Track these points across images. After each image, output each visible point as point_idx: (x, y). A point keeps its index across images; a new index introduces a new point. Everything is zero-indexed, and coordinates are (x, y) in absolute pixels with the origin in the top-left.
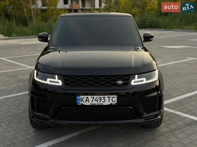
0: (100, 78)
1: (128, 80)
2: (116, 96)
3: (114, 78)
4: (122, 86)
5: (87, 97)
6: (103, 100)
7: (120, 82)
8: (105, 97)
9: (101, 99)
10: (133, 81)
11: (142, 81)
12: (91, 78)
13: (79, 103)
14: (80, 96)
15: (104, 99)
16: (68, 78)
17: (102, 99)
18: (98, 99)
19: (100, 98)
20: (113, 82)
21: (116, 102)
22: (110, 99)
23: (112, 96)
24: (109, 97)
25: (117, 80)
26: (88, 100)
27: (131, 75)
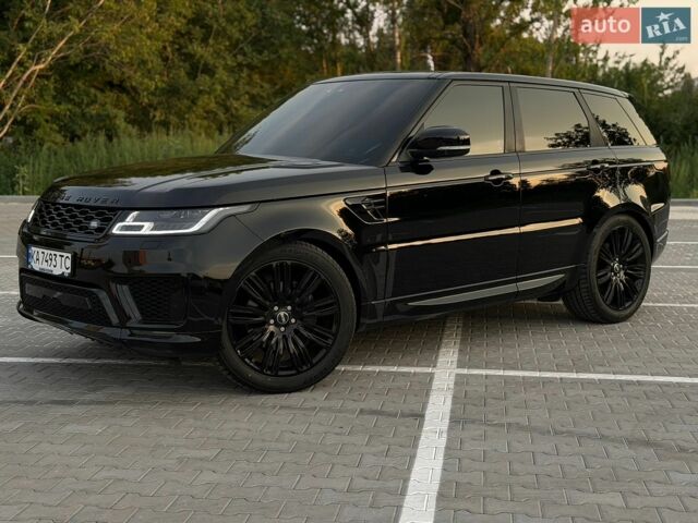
1: (111, 219)
2: (70, 255)
4: (92, 233)
5: (38, 252)
7: (94, 224)
8: (56, 256)
9: (51, 260)
10: (119, 225)
11: (141, 228)
13: (31, 264)
14: (31, 248)
17: (54, 258)
18: (48, 257)
19: (51, 257)
20: (85, 223)
21: (69, 271)
22: (63, 260)
23: (65, 255)
24: (62, 256)
25: (92, 219)
26: (38, 260)
27: (123, 209)
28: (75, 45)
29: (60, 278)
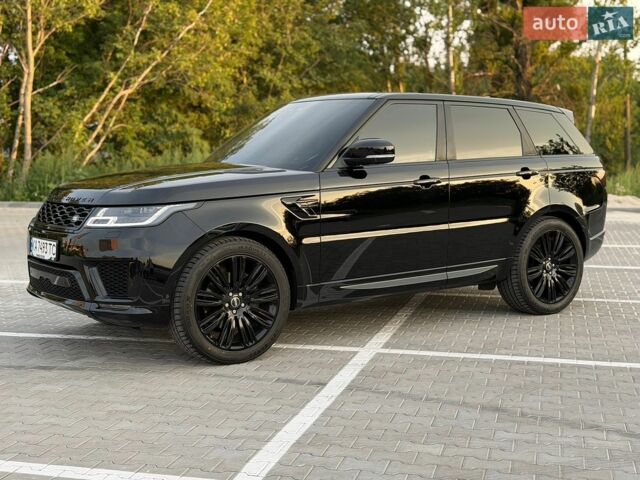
1: (87, 214)
2: (55, 244)
4: (73, 226)
6: (45, 249)
7: (75, 218)
8: (47, 244)
10: (92, 219)
11: (107, 221)
17: (45, 246)
18: (42, 245)
20: (69, 218)
21: (55, 256)
22: (51, 247)
24: (51, 244)
25: (74, 214)
26: (36, 248)
27: (96, 206)
28: (158, 73)
29: (48, 262)
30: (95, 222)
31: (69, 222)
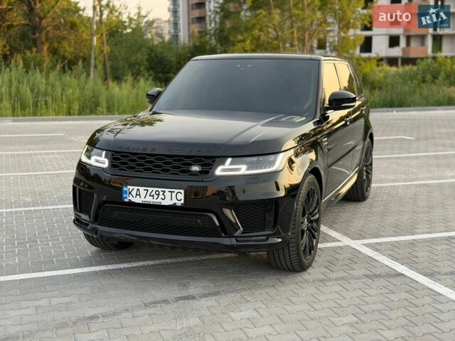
0: (164, 159)
1: (212, 165)
2: (182, 191)
3: (188, 161)
4: (197, 175)
5: (138, 190)
6: (161, 196)
7: (196, 168)
8: (164, 192)
9: (158, 195)
10: (220, 168)
11: (238, 170)
12: (152, 159)
13: (126, 198)
14: (129, 187)
15: (163, 194)
16: (118, 156)
17: (161, 193)
18: (153, 193)
19: (157, 193)
20: (185, 168)
21: (182, 202)
22: (174, 194)
23: (176, 191)
24: (172, 192)
25: (191, 165)
26: (139, 195)
27: (219, 157)
29: (173, 207)
30: (224, 170)
31: (188, 171)
